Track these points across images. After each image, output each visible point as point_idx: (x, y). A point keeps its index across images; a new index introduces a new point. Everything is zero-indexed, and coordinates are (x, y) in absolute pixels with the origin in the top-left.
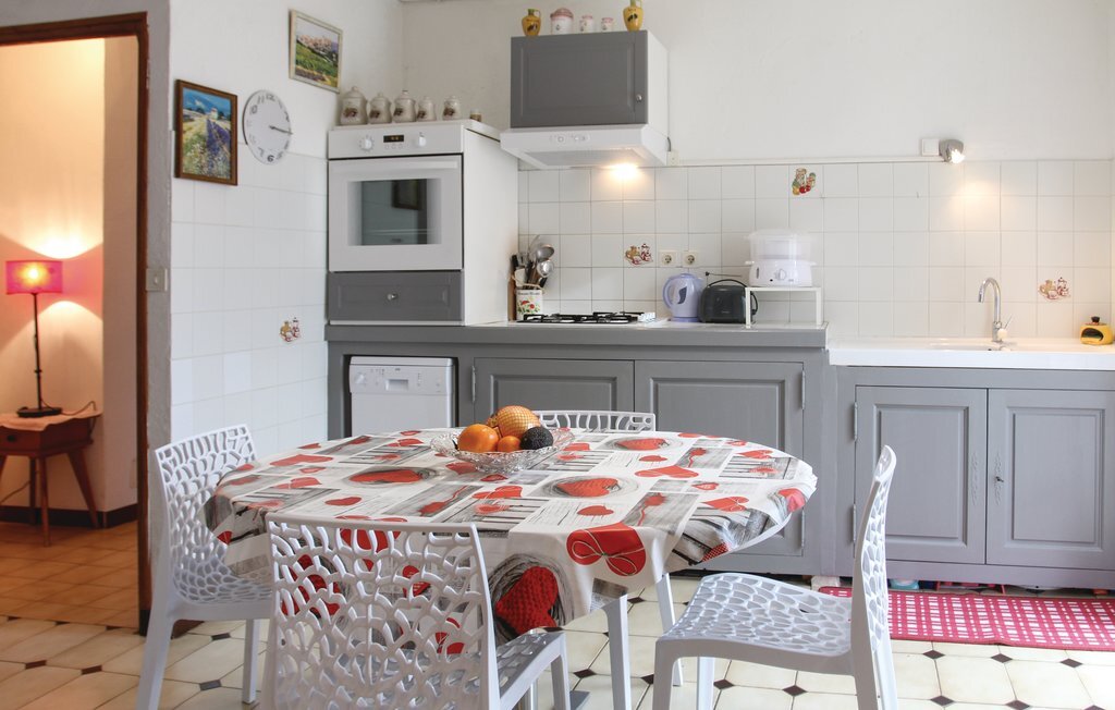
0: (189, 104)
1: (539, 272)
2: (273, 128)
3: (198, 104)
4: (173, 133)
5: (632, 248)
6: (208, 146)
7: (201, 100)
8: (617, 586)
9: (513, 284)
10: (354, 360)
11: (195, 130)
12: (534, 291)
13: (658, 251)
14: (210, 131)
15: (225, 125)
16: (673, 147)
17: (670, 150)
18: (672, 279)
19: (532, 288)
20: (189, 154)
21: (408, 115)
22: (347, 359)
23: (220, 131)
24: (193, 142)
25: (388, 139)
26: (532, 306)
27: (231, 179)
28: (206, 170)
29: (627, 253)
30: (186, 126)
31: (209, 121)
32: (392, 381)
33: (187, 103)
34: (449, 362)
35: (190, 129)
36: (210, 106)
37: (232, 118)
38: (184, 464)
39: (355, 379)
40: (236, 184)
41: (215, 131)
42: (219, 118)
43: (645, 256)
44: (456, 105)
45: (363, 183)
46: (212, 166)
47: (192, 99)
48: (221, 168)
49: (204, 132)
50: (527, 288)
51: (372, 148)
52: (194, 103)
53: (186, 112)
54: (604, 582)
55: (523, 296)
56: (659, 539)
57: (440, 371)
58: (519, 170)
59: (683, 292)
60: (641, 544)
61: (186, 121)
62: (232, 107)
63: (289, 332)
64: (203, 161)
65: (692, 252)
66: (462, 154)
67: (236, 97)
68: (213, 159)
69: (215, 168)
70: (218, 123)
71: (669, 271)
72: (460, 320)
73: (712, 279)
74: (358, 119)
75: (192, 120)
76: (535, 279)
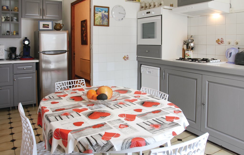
0: (97, 10)
1: (190, 46)
2: (120, 13)
3: (99, 10)
4: (93, 17)
5: (218, 39)
6: (102, 19)
7: (100, 9)
8: (64, 149)
9: (183, 49)
10: (142, 65)
11: (98, 15)
12: (189, 51)
13: (226, 41)
14: (102, 15)
15: (107, 14)
16: (232, 7)
17: (231, 8)
18: (228, 49)
19: (189, 50)
20: (97, 21)
21: (152, 6)
22: (141, 65)
23: (105, 15)
24: (98, 18)
25: (147, 13)
26: (188, 55)
27: (108, 25)
28: (101, 24)
29: (216, 41)
30: (96, 15)
31: (102, 13)
32: (148, 72)
33: (96, 10)
34: (159, 68)
35: (97, 15)
36: (102, 10)
37: (108, 12)
38: (64, 86)
39: (142, 70)
40: (109, 26)
41: (104, 15)
42: (105, 12)
43: (222, 42)
44: (162, 3)
45: (143, 24)
46: (103, 23)
47: (98, 9)
48: (105, 23)
49: (101, 16)
50: (187, 50)
51: (144, 15)
52: (98, 10)
53: (96, 12)
54: (61, 146)
55: (187, 52)
56: (72, 140)
57: (157, 71)
58: (188, 18)
59: (231, 54)
60: (67, 139)
61: (96, 14)
62: (108, 10)
63: (126, 58)
64: (101, 22)
65: (237, 41)
66: (162, 15)
67: (109, 7)
68: (103, 21)
69: (104, 23)
70: (104, 13)
71: (229, 47)
72: (160, 58)
73: (241, 51)
74: (144, 8)
75: (98, 14)
76: (189, 48)
